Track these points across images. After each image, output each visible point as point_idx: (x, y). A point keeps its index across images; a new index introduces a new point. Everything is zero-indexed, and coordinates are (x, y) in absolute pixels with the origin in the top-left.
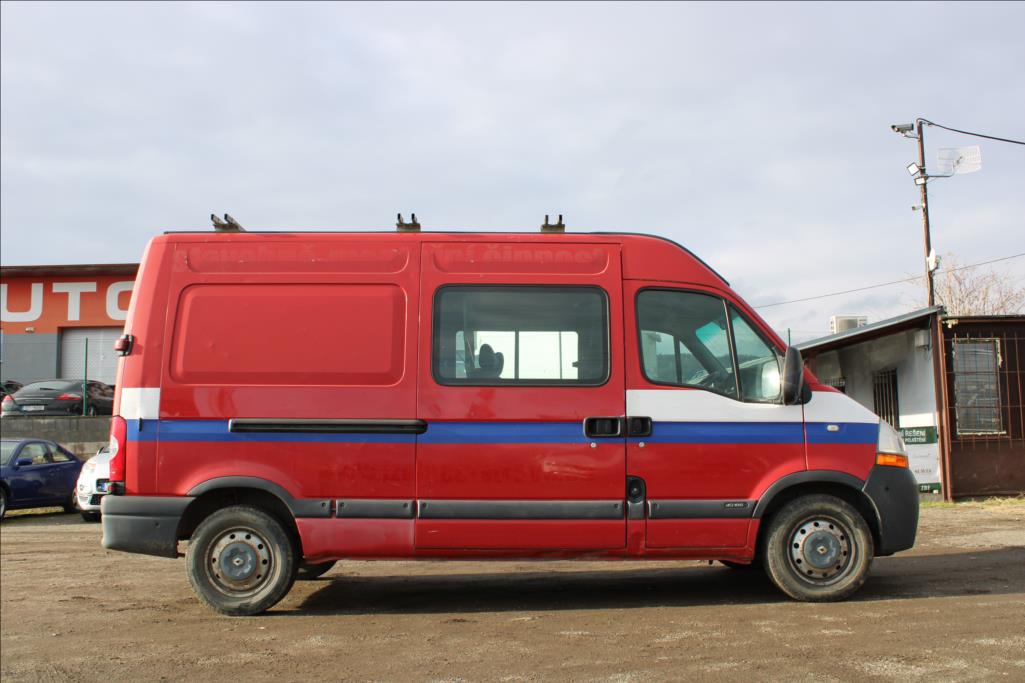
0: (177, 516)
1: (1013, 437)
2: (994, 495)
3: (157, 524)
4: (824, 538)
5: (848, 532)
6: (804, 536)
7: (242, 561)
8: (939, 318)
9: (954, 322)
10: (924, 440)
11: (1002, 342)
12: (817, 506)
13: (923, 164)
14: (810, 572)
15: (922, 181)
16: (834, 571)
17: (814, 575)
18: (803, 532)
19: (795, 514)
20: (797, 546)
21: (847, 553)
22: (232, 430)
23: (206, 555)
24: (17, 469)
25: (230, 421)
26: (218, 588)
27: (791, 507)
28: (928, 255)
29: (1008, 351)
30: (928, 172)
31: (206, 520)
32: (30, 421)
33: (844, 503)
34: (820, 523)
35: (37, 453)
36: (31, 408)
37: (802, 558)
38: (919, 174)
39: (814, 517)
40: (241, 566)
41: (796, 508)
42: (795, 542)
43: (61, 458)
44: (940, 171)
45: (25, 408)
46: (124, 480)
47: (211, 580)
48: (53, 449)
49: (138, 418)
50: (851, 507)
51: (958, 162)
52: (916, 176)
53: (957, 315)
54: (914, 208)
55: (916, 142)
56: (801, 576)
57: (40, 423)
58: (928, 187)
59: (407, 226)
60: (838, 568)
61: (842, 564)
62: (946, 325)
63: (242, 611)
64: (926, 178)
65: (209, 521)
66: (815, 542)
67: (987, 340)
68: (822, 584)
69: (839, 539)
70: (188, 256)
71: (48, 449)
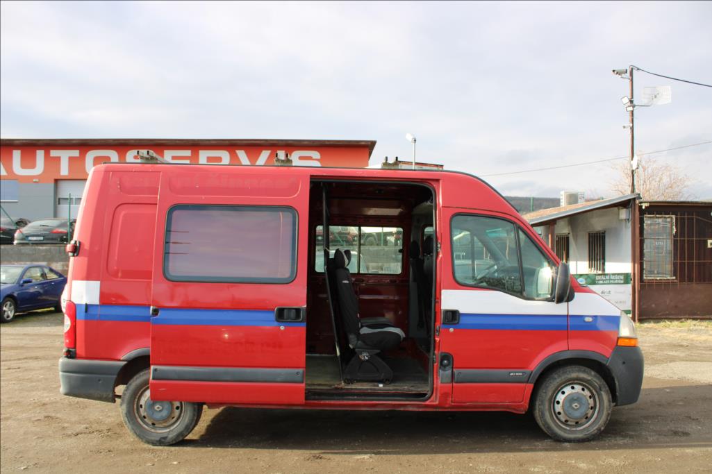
0: (114, 375)
1: (680, 281)
2: (665, 319)
3: (99, 380)
4: (578, 398)
5: (595, 393)
6: (563, 396)
7: (161, 408)
8: (637, 202)
9: (647, 205)
10: (622, 282)
11: (677, 219)
12: (574, 375)
13: (632, 97)
14: (566, 421)
15: (631, 109)
16: (584, 420)
17: (569, 423)
18: (563, 393)
19: (558, 381)
20: (558, 403)
21: (593, 408)
22: (153, 314)
23: (136, 403)
24: (22, 286)
25: (152, 307)
26: (144, 426)
27: (556, 376)
28: (632, 159)
29: (680, 224)
30: (635, 103)
31: (135, 378)
32: (33, 247)
33: (593, 373)
34: (575, 386)
35: (36, 274)
36: (35, 238)
37: (562, 411)
38: (629, 104)
39: (571, 382)
40: (160, 411)
41: (559, 376)
42: (557, 400)
43: (52, 276)
44: (645, 101)
45: (30, 238)
46: (75, 347)
47: (139, 420)
48: (46, 271)
49: (84, 303)
50: (598, 376)
51: (656, 97)
52: (627, 105)
53: (649, 200)
54: (624, 127)
55: (628, 81)
56: (560, 424)
57: (39, 249)
58: (634, 112)
59: (283, 161)
60: (587, 418)
61: (589, 416)
62: (642, 206)
63: (162, 442)
64: (634, 106)
65: (137, 378)
66: (571, 399)
67: (667, 216)
68: (574, 429)
69: (588, 398)
70: (120, 182)
71: (43, 271)
